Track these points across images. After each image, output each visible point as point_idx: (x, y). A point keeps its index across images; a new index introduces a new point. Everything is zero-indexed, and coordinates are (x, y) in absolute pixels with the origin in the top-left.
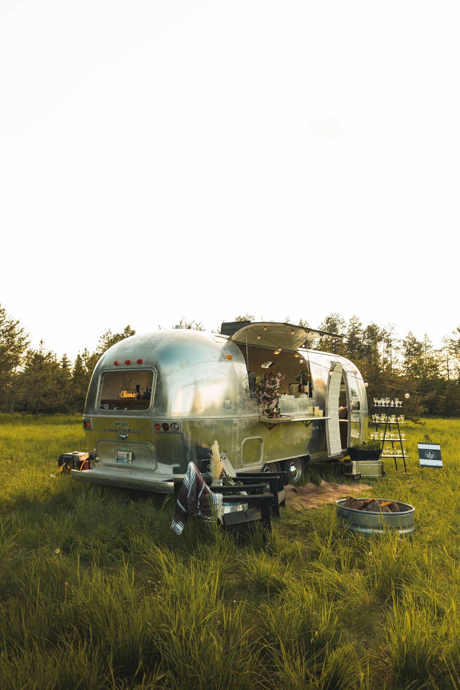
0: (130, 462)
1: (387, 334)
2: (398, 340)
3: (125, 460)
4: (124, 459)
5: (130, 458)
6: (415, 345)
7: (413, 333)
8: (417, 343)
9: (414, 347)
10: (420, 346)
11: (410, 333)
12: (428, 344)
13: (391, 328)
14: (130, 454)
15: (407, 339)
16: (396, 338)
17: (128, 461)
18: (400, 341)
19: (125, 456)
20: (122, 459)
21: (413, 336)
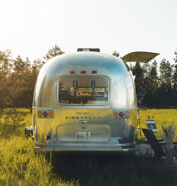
0: (89, 138)
1: (5, 56)
2: (12, 60)
3: (85, 138)
4: (84, 136)
5: (90, 136)
6: (21, 64)
7: (20, 56)
8: (22, 63)
9: (20, 65)
10: (24, 65)
11: (19, 56)
12: (28, 63)
13: (8, 52)
14: (89, 133)
15: (17, 60)
16: (11, 59)
17: (87, 138)
18: (13, 61)
19: (85, 135)
20: (82, 137)
21: (21, 58)
